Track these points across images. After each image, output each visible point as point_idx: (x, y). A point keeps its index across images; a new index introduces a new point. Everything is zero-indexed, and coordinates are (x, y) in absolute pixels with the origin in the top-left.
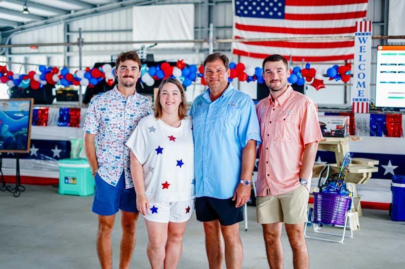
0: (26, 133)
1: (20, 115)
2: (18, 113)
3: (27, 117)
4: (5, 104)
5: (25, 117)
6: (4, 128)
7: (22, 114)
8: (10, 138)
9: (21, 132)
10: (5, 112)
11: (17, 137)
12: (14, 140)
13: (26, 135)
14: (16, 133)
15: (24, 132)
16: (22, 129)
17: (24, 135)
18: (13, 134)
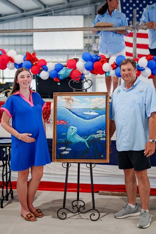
0: (103, 137)
1: (93, 113)
2: (90, 112)
3: (104, 115)
4: (69, 99)
5: (100, 116)
6: (70, 130)
8: (81, 144)
9: (96, 136)
10: (70, 110)
12: (86, 145)
13: (104, 139)
14: (89, 137)
15: (101, 135)
16: (98, 132)
17: (101, 139)
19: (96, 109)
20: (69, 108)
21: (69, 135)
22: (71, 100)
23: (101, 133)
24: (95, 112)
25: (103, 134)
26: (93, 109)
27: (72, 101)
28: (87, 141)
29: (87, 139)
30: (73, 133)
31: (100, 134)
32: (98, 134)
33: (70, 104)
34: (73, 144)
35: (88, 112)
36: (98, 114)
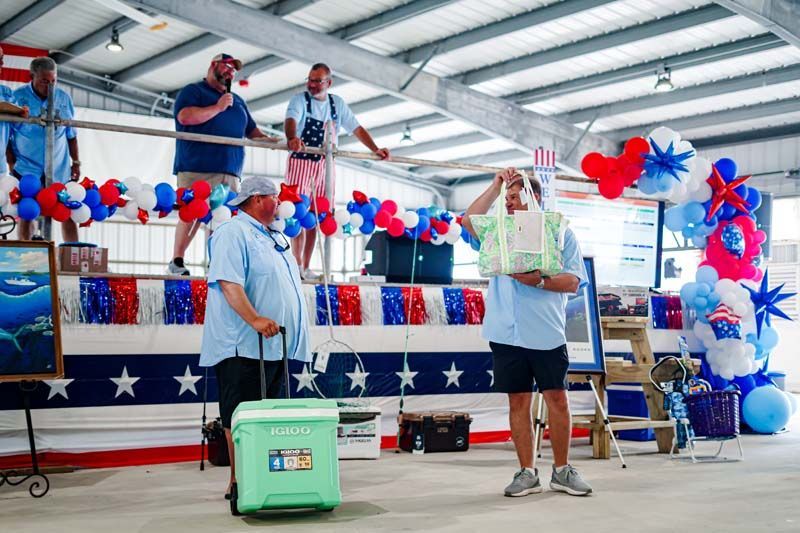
2: (19, 279)
7: (31, 280)
9: (34, 328)
11: (23, 339)
12: (15, 347)
13: (51, 333)
14: (21, 330)
15: (43, 326)
16: (37, 319)
17: (45, 333)
18: (13, 333)
19: (31, 275)
26: (25, 274)
28: (18, 338)
32: (38, 323)
35: (16, 279)
36: (34, 284)
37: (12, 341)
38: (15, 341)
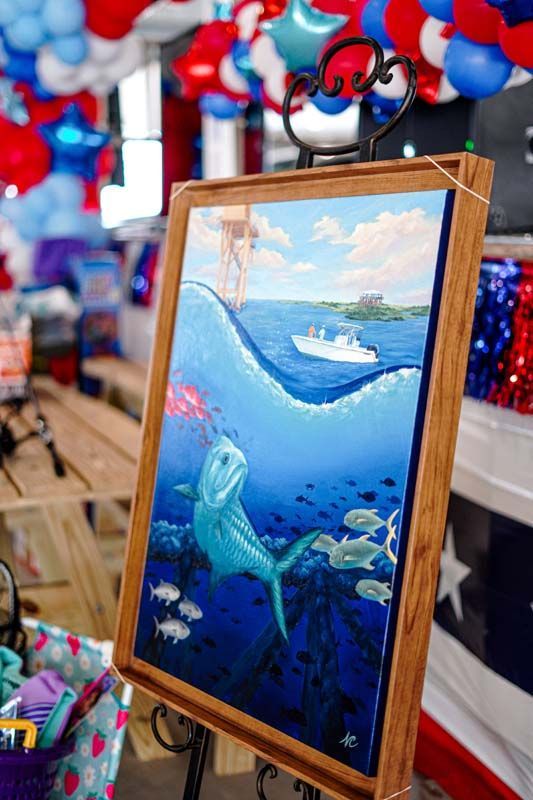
6: (213, 468)
14: (299, 549)
18: (278, 554)
20: (230, 296)
21: (204, 504)
22: (247, 232)
23: (372, 531)
24: (356, 343)
25: (380, 548)
26: (351, 316)
27: (253, 247)
29: (285, 565)
30: (222, 495)
31: (363, 539)
33: (239, 266)
34: (213, 579)
35: (322, 332)
36: (370, 358)
37: (268, 588)
38: (277, 587)
